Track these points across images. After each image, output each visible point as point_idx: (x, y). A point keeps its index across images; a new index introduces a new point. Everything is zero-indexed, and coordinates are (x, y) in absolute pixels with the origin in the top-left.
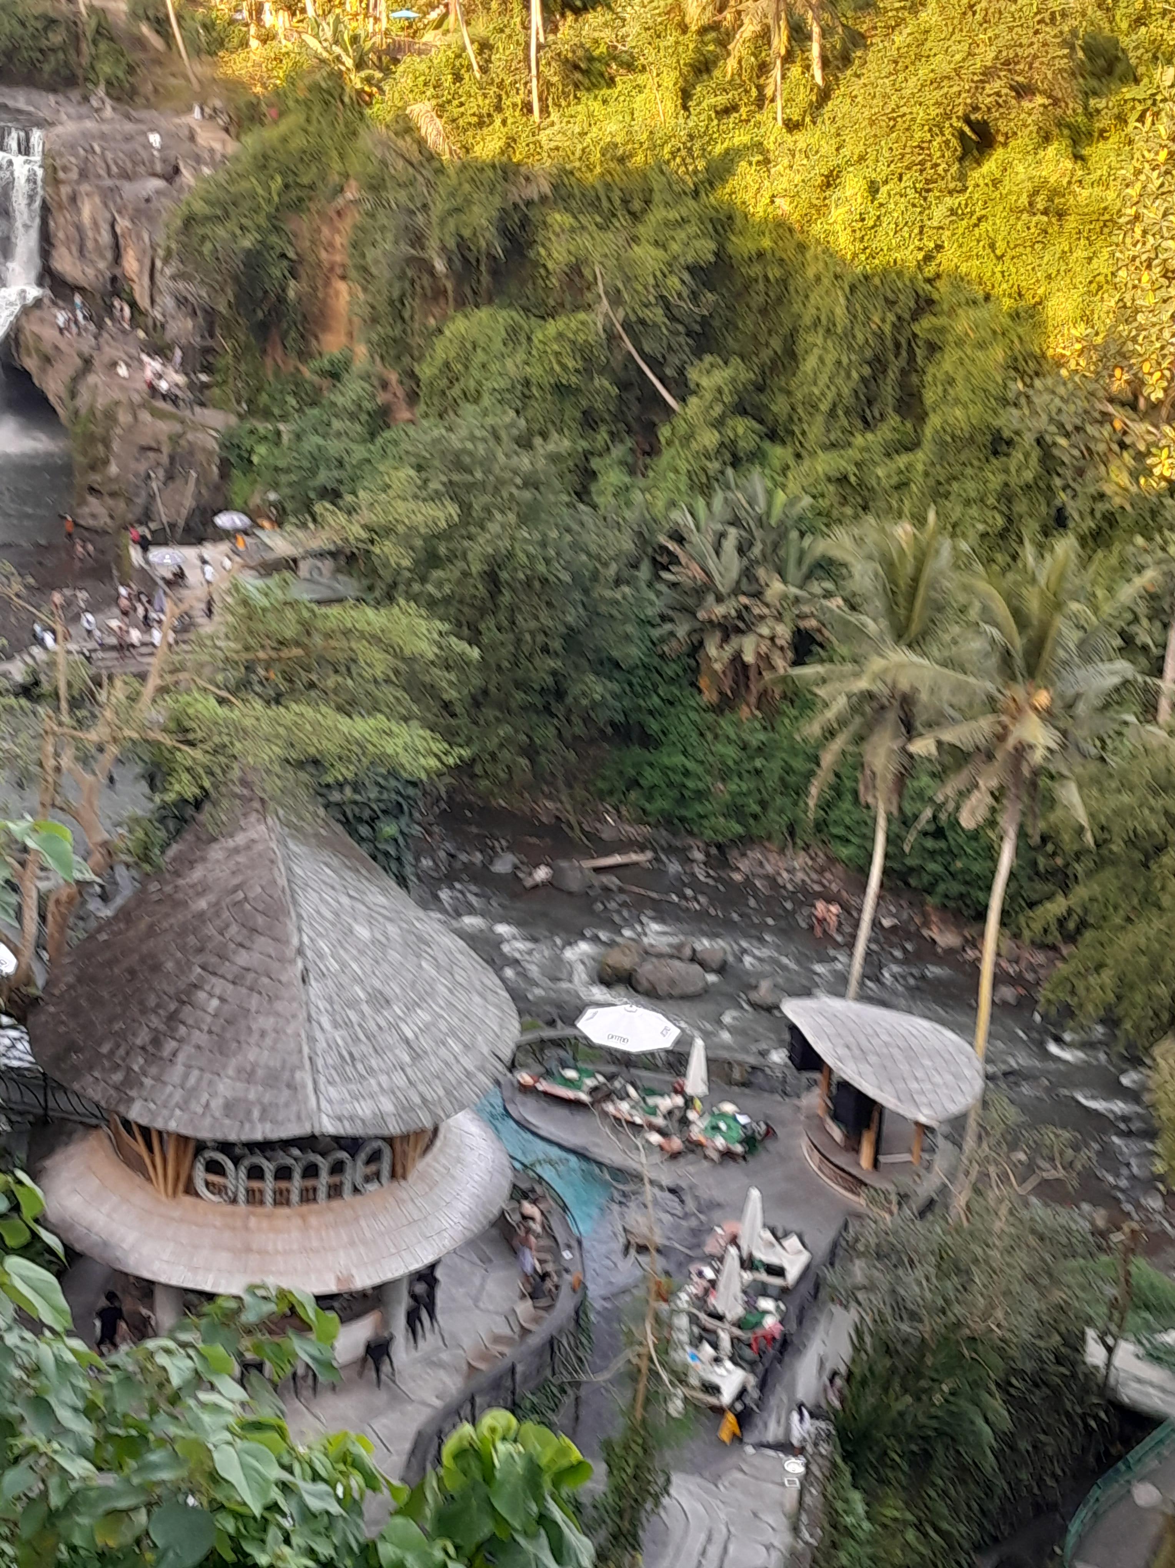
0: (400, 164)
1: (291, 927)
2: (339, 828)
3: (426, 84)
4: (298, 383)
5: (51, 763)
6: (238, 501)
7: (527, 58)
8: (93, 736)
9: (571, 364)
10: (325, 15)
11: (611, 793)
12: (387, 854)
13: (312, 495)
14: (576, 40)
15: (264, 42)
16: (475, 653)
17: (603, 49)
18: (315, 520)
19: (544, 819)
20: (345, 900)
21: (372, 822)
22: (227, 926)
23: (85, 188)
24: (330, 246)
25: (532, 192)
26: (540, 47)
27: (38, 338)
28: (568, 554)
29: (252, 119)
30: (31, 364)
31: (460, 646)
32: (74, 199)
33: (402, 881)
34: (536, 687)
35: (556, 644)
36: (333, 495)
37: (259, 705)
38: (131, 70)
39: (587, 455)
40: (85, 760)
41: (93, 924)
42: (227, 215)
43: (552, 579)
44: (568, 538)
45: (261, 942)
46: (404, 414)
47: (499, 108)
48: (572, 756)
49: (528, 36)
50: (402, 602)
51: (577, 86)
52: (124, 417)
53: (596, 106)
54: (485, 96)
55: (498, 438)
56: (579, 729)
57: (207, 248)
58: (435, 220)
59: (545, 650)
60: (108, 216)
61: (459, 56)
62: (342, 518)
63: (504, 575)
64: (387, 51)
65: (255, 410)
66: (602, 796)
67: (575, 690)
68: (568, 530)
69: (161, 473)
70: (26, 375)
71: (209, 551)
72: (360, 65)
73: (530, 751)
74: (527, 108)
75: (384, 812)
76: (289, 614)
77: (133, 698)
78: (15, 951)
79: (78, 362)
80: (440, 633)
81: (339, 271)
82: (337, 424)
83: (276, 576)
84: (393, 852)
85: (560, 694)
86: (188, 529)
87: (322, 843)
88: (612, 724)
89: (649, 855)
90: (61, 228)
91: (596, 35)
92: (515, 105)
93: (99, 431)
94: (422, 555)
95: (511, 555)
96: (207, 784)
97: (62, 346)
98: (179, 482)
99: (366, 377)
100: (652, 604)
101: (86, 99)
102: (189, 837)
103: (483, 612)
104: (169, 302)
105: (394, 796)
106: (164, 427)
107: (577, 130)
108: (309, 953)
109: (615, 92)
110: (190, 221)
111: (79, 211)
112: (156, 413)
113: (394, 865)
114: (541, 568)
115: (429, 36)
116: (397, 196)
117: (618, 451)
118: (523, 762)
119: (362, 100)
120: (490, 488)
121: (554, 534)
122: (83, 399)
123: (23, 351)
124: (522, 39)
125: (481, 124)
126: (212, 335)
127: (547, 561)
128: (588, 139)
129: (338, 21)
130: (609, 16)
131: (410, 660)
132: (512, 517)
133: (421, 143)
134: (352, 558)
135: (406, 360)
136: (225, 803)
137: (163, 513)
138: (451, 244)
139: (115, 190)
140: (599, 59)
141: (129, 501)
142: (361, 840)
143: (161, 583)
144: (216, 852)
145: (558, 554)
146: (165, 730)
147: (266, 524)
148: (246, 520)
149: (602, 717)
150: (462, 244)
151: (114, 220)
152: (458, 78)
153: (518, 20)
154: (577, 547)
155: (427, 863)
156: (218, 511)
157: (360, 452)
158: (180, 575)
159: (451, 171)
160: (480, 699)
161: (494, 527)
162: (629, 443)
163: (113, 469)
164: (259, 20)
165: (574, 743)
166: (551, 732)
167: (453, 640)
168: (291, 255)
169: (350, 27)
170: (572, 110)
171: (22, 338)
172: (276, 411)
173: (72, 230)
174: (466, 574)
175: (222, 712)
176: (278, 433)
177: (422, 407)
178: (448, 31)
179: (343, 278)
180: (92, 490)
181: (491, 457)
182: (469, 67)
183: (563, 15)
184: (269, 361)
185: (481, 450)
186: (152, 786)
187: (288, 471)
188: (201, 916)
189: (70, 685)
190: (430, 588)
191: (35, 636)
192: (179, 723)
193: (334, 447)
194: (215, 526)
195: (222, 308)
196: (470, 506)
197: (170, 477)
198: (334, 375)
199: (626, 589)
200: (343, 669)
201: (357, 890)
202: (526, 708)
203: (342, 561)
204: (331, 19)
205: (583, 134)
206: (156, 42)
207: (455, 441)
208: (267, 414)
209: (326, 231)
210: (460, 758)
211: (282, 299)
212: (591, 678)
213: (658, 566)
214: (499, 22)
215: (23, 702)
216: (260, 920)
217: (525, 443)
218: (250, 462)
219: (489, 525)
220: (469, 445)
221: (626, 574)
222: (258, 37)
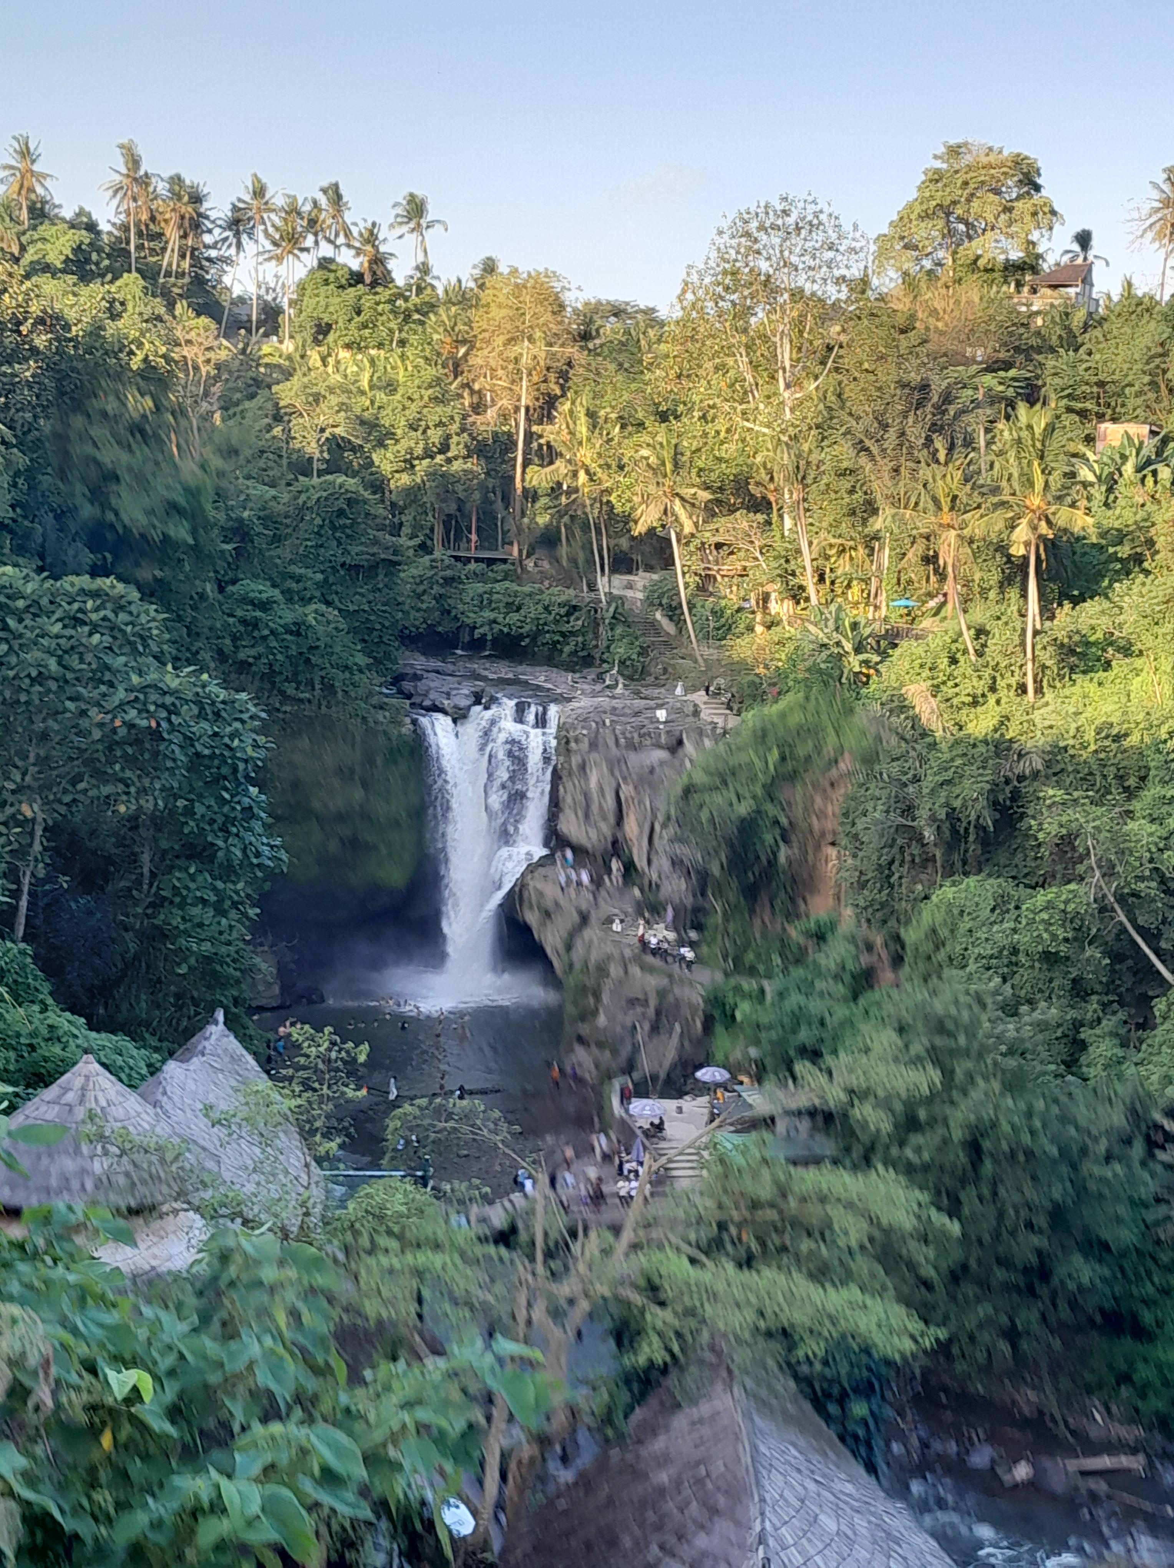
0: (894, 740)
1: (754, 1511)
2: (807, 1406)
3: (921, 666)
4: (784, 944)
5: (522, 1315)
6: (720, 1056)
7: (1023, 644)
8: (565, 1289)
9: (1061, 933)
10: (827, 604)
11: (1100, 1386)
12: (856, 1437)
13: (792, 1053)
14: (1072, 627)
15: (769, 628)
16: (955, 1228)
17: (1099, 635)
18: (794, 1079)
19: (1026, 1410)
20: (812, 1486)
21: (842, 1399)
22: (688, 1503)
23: (594, 756)
24: (821, 815)
25: (1025, 767)
26: (1036, 633)
27: (541, 894)
28: (1055, 1126)
29: (754, 697)
30: (532, 918)
31: (940, 1219)
32: (583, 767)
33: (871, 1468)
34: (1020, 1266)
35: (1042, 1221)
36: (814, 1055)
37: (730, 1267)
38: (644, 652)
39: (1077, 1025)
40: (556, 1314)
41: (551, 1488)
42: (725, 783)
43: (1038, 1152)
44: (1055, 1110)
45: (722, 1526)
46: (887, 975)
47: (993, 689)
48: (1057, 1344)
49: (1025, 623)
50: (880, 1167)
51: (1072, 670)
52: (615, 970)
53: (1092, 688)
54: (980, 677)
55: (983, 1006)
56: (1064, 1312)
57: (704, 816)
58: (925, 791)
59: (1029, 1225)
60: (614, 784)
61: (955, 641)
62: (823, 1079)
63: (987, 1145)
64: (884, 637)
65: (739, 967)
66: (1089, 1390)
67: (1060, 1272)
68: (1056, 1101)
69: (647, 1026)
70: (527, 929)
71: (688, 1103)
72: (859, 649)
73: (1012, 1335)
74: (1022, 689)
75: (855, 1391)
76: (765, 1172)
77: (606, 1252)
78: (474, 1513)
79: (576, 918)
80: (920, 1205)
81: (830, 838)
82: (820, 985)
83: (754, 1135)
84: (861, 1433)
85: (1044, 1273)
86: (669, 1080)
87: (788, 1419)
88: (1102, 1310)
89: (1141, 1458)
90: (569, 793)
91: (1093, 622)
92: (1009, 686)
93: (590, 983)
94: (902, 1119)
95: (994, 1125)
96: (676, 1348)
97: (562, 902)
98: (664, 1037)
99: (853, 940)
100: (1146, 1184)
101: (600, 678)
102: (653, 1402)
103: (963, 1182)
104: (666, 864)
105: (865, 1373)
106: (653, 982)
107: (1072, 710)
108: (771, 1542)
109: (1110, 675)
110: (688, 791)
111: (587, 780)
112: (645, 968)
113: (863, 1451)
114: (1026, 1139)
115: (926, 623)
116: (889, 769)
117: (1109, 1023)
118: (1004, 1347)
119: (860, 681)
120: (974, 1054)
121: (1040, 1105)
122: (579, 952)
123: (526, 904)
124: (1019, 626)
125: (975, 703)
126: (703, 894)
127: (1033, 1133)
128: (1082, 720)
129: (840, 609)
130: (1106, 604)
131: (887, 1232)
132: (996, 1085)
133: (915, 720)
134: (828, 1117)
135: (892, 923)
136: (693, 1369)
137: (646, 1065)
138: (942, 814)
139: (622, 761)
140: (1093, 644)
141: (615, 1052)
142: (828, 1418)
143: (639, 1132)
144: (680, 1422)
145: (1044, 1126)
146: (635, 1286)
147: (745, 1079)
148: (727, 1075)
149: (1090, 1304)
150: (952, 815)
151: (619, 785)
152: (954, 661)
153: (1015, 608)
154: (1065, 1119)
155: (896, 1447)
156: (700, 1066)
157: (841, 1012)
158: (659, 1127)
159: (944, 746)
160: (960, 1273)
161: (976, 1095)
162: (1122, 1015)
163: (602, 1020)
164: (765, 608)
165: (1060, 1329)
166: (1035, 1316)
167: (933, 1213)
168: (784, 821)
169: (851, 615)
170: (1067, 692)
171: (526, 894)
172: (761, 968)
173: (580, 798)
174: (946, 1141)
175: (693, 1273)
176: (762, 991)
177: (906, 969)
178: (945, 618)
179: (833, 844)
180: (580, 1040)
181: (975, 1023)
182: (965, 652)
183: (1060, 605)
184: (757, 922)
185: (965, 1015)
186: (619, 1343)
187: (770, 1027)
188: (661, 1491)
189: (546, 1234)
190: (909, 1153)
191: (515, 1181)
192: (649, 1280)
193: (816, 1006)
194: (697, 1080)
195: (716, 870)
196: (953, 1071)
197: (655, 1028)
198: (820, 936)
199: (1117, 1167)
200: (817, 1235)
201: (824, 1476)
202: (1008, 1288)
203: (820, 1119)
204: (833, 608)
205: (1077, 714)
206: (669, 627)
207: (939, 1006)
208: (752, 971)
209: (818, 800)
210: (937, 1340)
211: (772, 862)
212: (1077, 1259)
213: (1151, 1145)
214: (996, 610)
215: (503, 1251)
216: (722, 1501)
217: (1010, 1010)
218: (733, 1017)
219: (973, 1094)
220: (953, 1011)
221: (1117, 1150)
222: (763, 624)
